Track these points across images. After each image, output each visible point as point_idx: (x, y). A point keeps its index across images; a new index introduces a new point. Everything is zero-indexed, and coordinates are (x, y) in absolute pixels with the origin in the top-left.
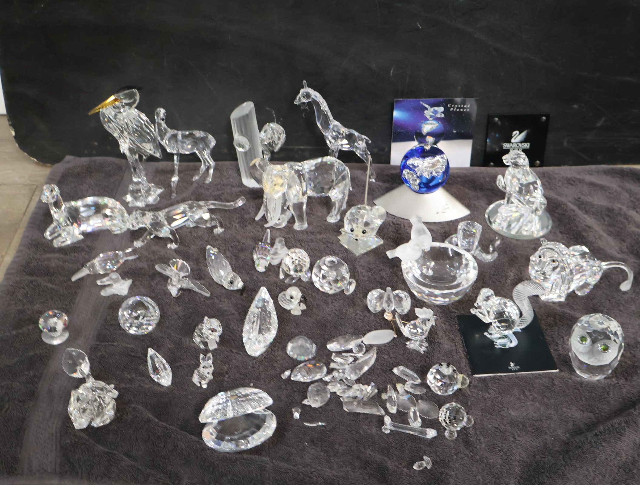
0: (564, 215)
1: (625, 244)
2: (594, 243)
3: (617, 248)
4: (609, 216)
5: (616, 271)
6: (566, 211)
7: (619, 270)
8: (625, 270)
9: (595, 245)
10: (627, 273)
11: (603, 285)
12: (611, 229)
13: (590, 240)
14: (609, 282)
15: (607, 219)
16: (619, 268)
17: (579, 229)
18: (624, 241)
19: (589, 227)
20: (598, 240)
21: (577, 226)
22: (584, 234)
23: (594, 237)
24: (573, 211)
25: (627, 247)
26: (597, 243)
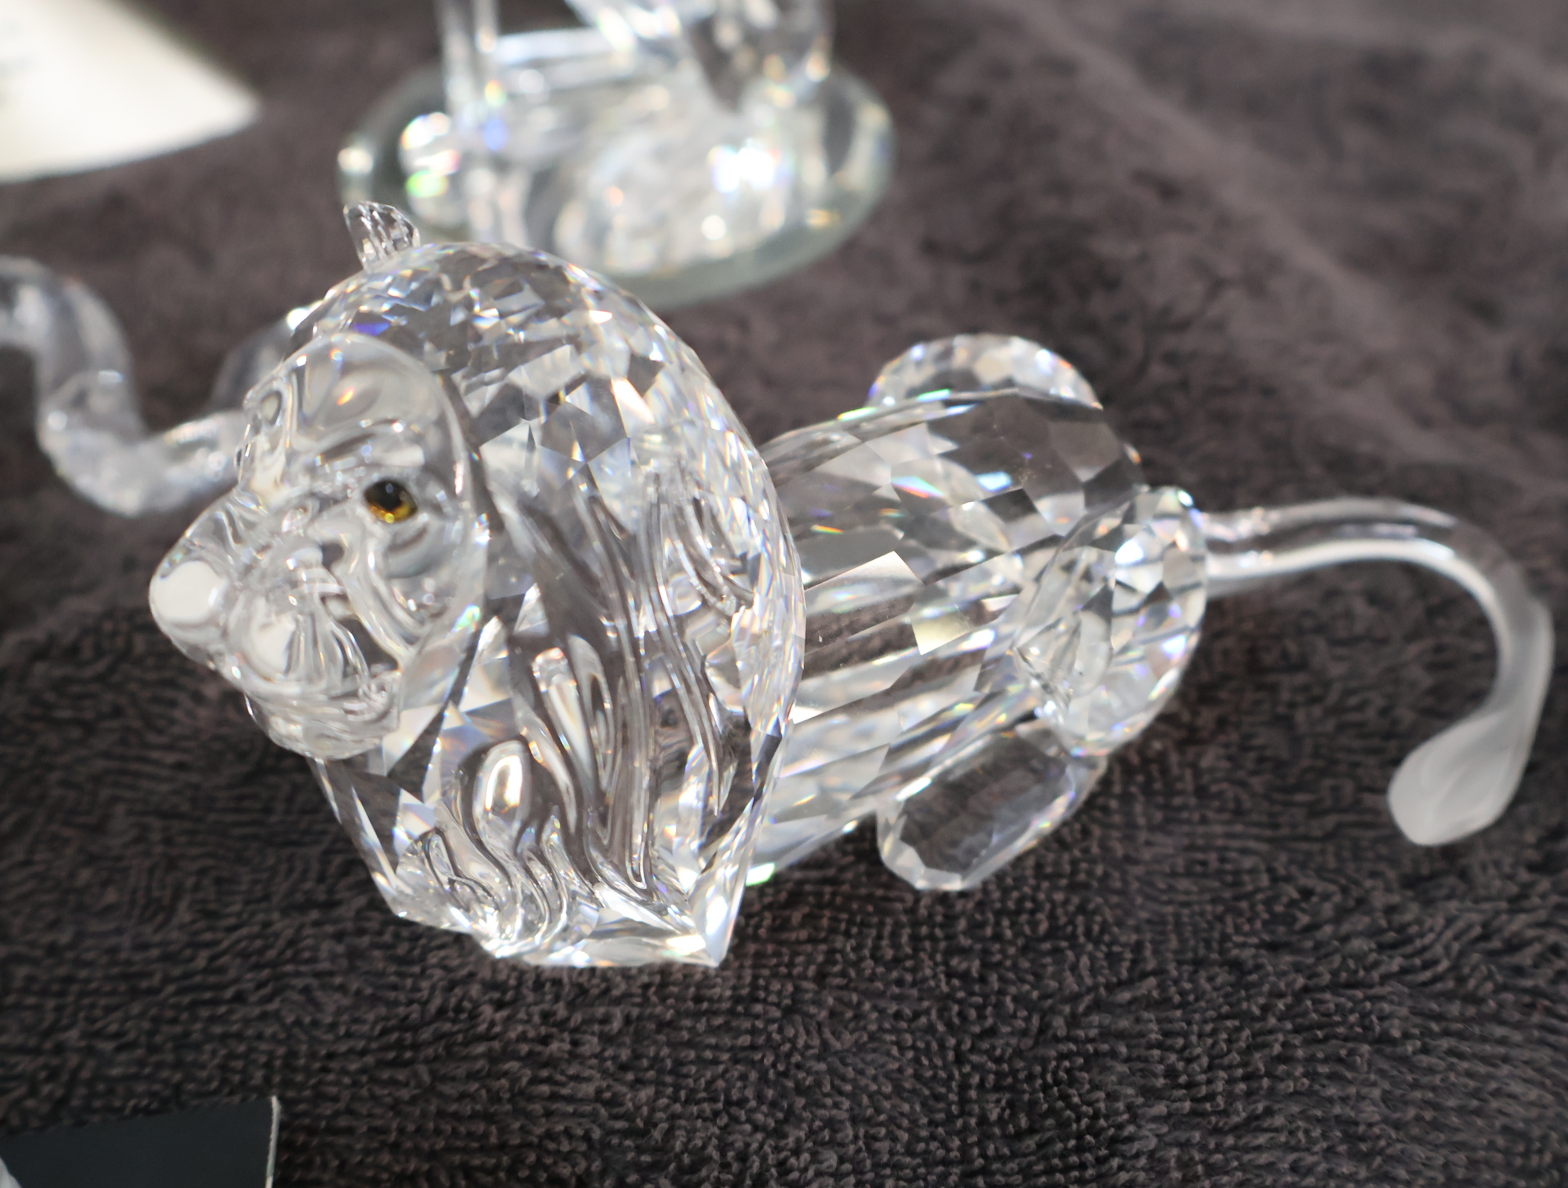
0: (977, 105)
1: (1497, 344)
2: (1182, 326)
3: (1418, 377)
4: (1375, 116)
5: (1373, 598)
6: (1001, 71)
7: (1405, 592)
8: (1463, 597)
9: (1188, 342)
10: (1481, 623)
11: (1210, 758)
12: (1387, 218)
13: (1158, 298)
14: (1284, 722)
15: (1356, 138)
16: (1412, 571)
17: (1081, 208)
18: (1486, 311)
19: (1168, 190)
20: (1233, 298)
21: (1061, 188)
22: (1109, 247)
23: (1200, 267)
24: (1065, 67)
25: (1515, 370)
26: (1218, 326)
